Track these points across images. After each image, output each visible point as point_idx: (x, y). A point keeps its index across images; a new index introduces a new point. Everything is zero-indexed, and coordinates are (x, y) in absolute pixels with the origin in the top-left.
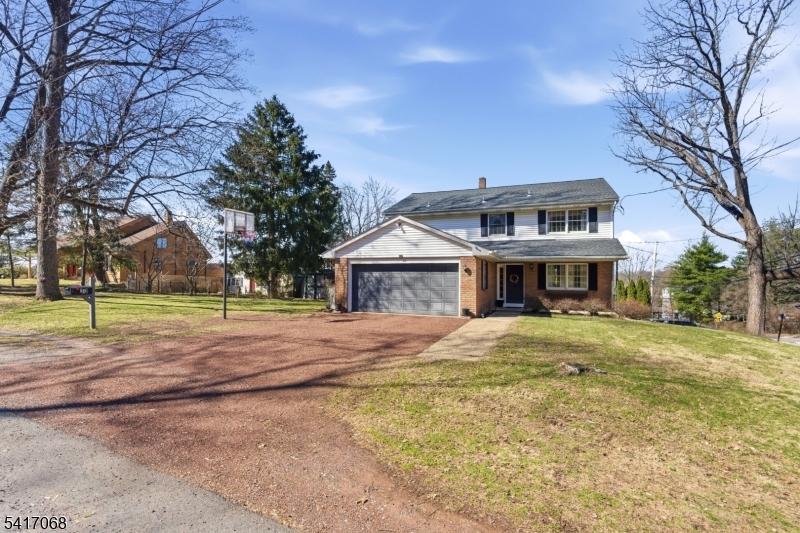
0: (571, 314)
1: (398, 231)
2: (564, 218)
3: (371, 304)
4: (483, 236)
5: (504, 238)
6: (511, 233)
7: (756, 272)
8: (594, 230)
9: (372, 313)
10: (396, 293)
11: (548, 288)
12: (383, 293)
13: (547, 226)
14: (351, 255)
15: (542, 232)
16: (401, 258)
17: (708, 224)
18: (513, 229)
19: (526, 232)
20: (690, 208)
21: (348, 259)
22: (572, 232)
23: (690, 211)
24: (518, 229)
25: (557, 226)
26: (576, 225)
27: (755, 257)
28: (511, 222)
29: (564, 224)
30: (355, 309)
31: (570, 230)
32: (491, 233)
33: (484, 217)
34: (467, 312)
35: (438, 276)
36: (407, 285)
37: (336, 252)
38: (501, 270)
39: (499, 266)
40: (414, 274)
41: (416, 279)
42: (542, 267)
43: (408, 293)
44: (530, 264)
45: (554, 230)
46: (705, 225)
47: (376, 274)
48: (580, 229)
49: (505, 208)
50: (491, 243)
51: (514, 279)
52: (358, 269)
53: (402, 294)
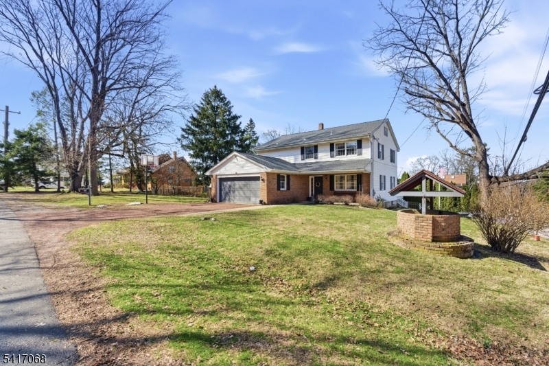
0: (351, 205)
1: (235, 160)
2: (344, 147)
3: (227, 198)
4: (302, 160)
5: (312, 160)
6: (316, 158)
7: (483, 178)
8: (360, 154)
9: (227, 202)
10: (236, 193)
11: (335, 189)
12: (231, 192)
13: (335, 152)
14: (217, 173)
15: (332, 157)
16: (236, 174)
17: (454, 145)
18: (317, 155)
19: (324, 156)
20: (442, 135)
21: (216, 175)
22: (349, 156)
23: (441, 137)
24: (320, 155)
25: (341, 152)
26: (351, 151)
27: (482, 167)
28: (316, 151)
29: (344, 151)
30: (221, 201)
31: (347, 154)
32: (307, 158)
33: (302, 149)
34: (261, 202)
35: (253, 183)
36: (241, 188)
37: (212, 172)
38: (312, 179)
39: (310, 177)
40: (243, 182)
41: (245, 185)
42: (332, 176)
43: (241, 193)
44: (326, 175)
45: (339, 155)
46: (452, 146)
47: (229, 183)
48: (353, 154)
49: (312, 143)
50: (306, 164)
51: (318, 184)
52: (222, 180)
53: (239, 193)
